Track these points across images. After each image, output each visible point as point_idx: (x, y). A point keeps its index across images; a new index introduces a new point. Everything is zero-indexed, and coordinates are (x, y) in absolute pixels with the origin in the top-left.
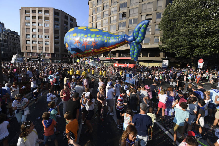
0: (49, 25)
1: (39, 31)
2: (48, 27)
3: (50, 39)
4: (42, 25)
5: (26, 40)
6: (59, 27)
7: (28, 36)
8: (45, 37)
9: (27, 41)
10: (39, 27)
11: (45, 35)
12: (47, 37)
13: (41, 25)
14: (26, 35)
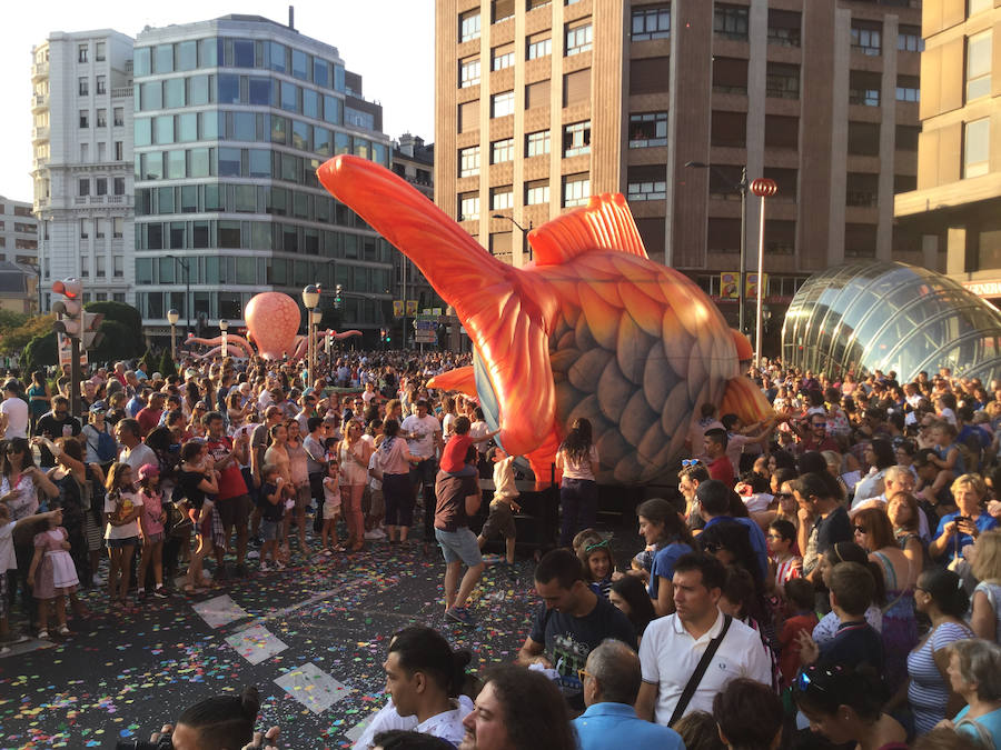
0: (590, 32)
1: (527, 107)
2: (583, 50)
3: (597, 151)
4: (549, 43)
5: (461, 187)
6: (663, 26)
7: (471, 158)
8: (567, 140)
9: (461, 197)
10: (527, 72)
11: (564, 127)
12: (578, 139)
13: (541, 54)
14: (460, 151)
